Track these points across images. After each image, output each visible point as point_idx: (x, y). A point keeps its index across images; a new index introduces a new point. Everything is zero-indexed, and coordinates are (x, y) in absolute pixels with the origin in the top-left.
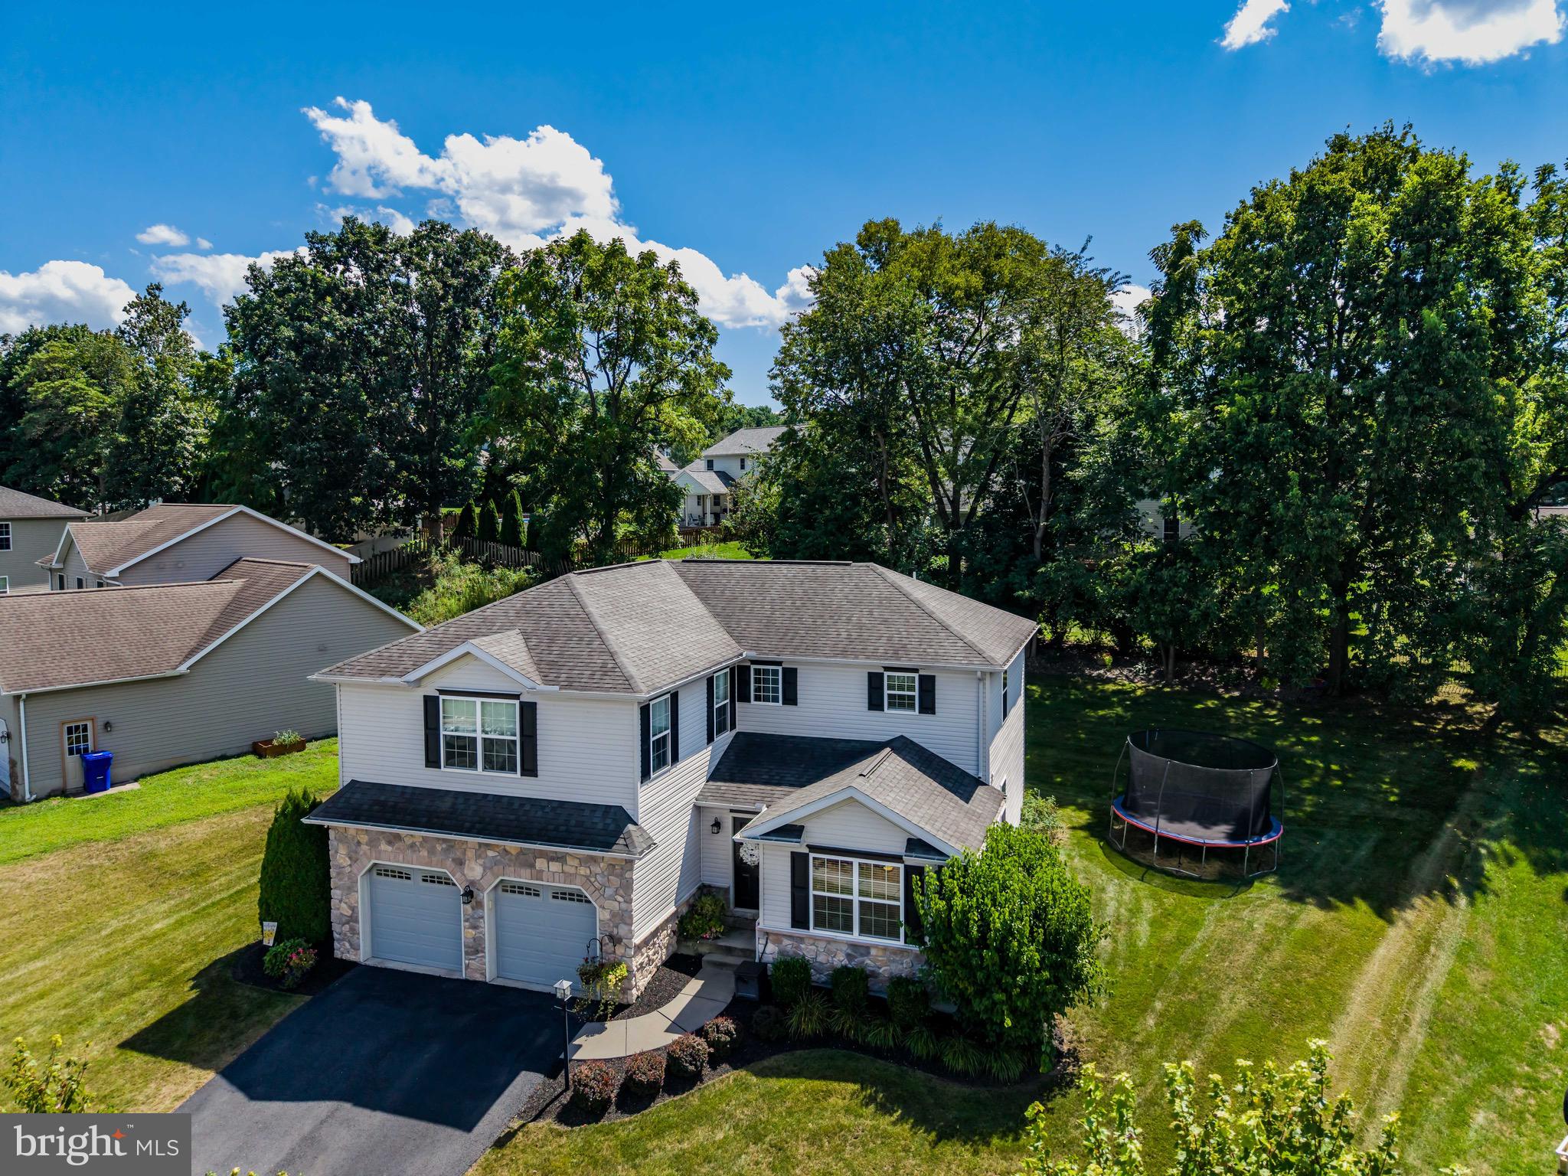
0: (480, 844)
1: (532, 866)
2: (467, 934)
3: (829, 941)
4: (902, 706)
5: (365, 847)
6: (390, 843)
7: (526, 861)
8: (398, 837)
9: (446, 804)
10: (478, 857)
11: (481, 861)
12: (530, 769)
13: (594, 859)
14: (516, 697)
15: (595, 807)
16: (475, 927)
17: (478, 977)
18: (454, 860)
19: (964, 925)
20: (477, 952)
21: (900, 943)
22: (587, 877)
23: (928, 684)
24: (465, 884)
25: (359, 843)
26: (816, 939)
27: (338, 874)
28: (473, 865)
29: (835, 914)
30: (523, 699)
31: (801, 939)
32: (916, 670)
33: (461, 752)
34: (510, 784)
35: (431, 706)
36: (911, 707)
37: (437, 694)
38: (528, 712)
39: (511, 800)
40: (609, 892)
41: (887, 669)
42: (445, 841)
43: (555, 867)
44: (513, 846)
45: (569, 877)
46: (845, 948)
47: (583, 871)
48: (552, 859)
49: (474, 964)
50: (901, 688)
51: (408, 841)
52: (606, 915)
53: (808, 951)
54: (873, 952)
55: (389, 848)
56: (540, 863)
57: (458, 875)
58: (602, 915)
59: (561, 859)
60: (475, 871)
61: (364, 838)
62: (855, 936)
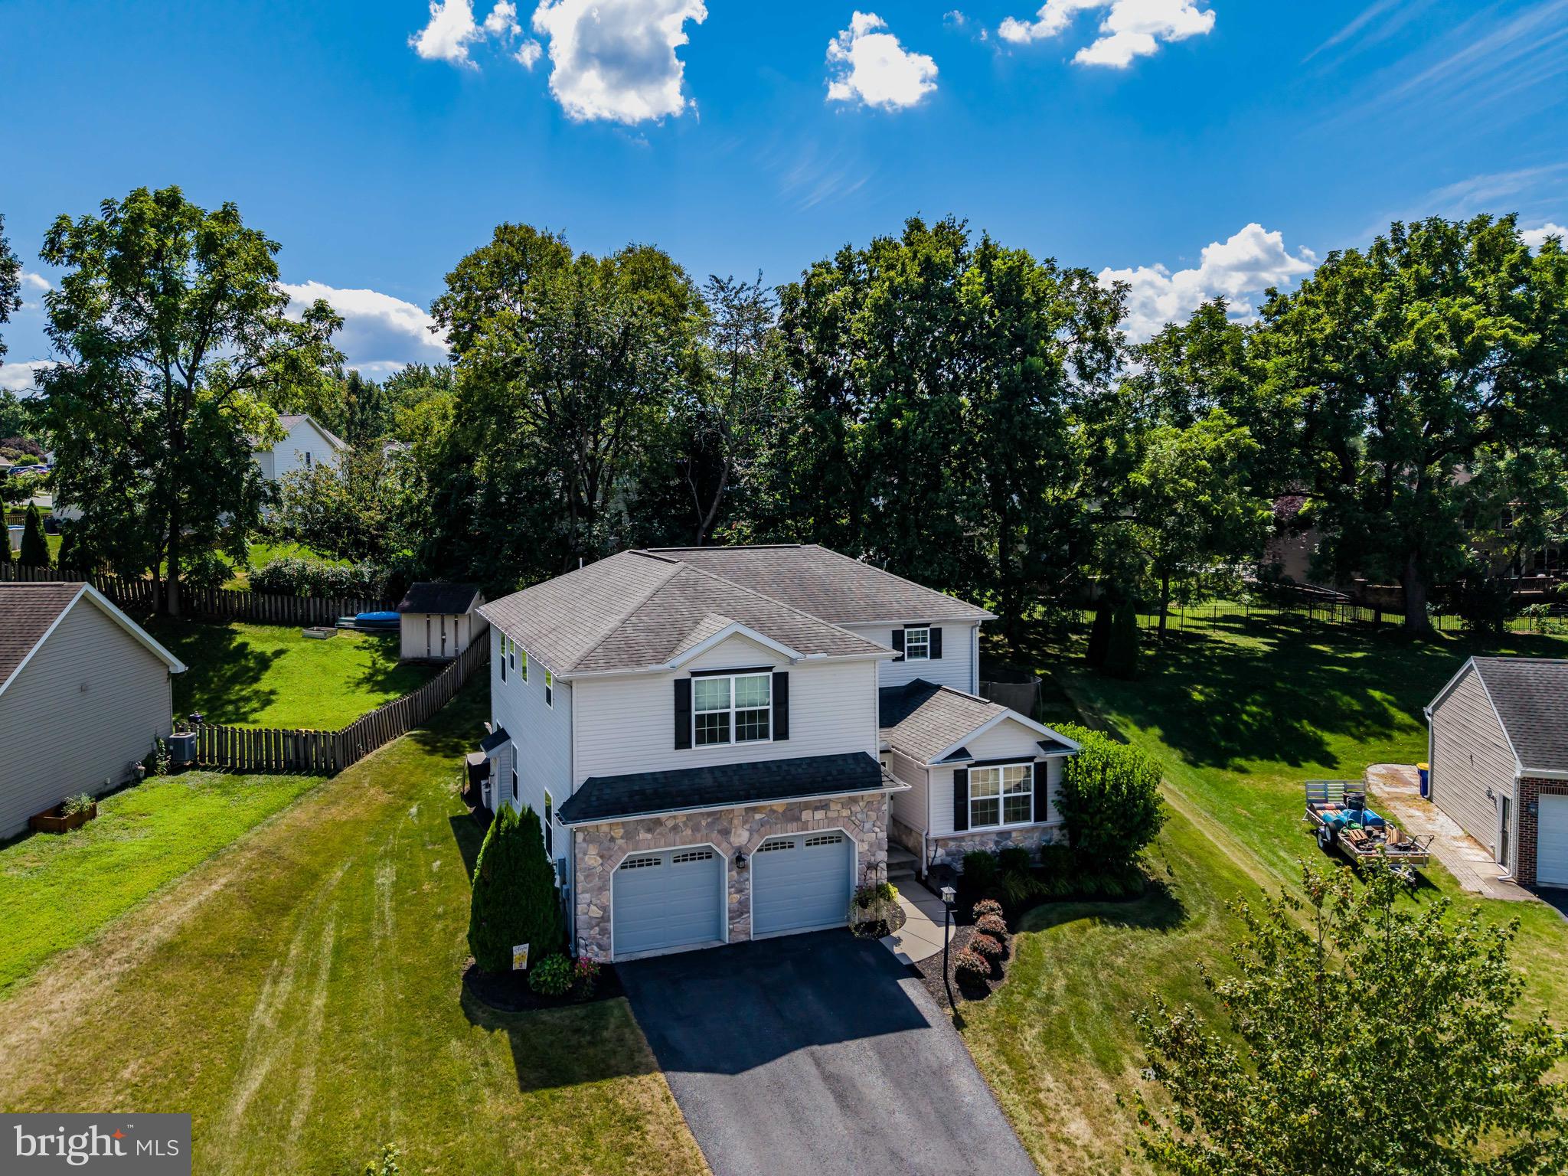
0: (747, 809)
1: (799, 819)
2: (730, 899)
3: (982, 834)
4: (917, 655)
5: (620, 842)
6: (649, 830)
7: (792, 816)
8: (658, 822)
9: (708, 780)
10: (745, 822)
11: (747, 826)
12: (782, 733)
13: (854, 800)
14: (769, 669)
15: (844, 757)
16: (740, 891)
17: (743, 938)
18: (719, 832)
20: (742, 914)
21: (1031, 823)
22: (849, 818)
23: (937, 635)
24: (731, 852)
25: (612, 839)
26: (973, 835)
27: (586, 877)
28: (740, 831)
29: (987, 812)
30: (775, 670)
31: (962, 839)
32: (927, 625)
33: (714, 729)
34: (765, 750)
35: (682, 689)
36: (924, 655)
37: (688, 676)
38: (781, 682)
39: (766, 764)
40: (868, 826)
41: (907, 626)
42: (709, 814)
43: (819, 815)
44: (779, 804)
45: (831, 821)
46: (994, 837)
47: (845, 813)
48: (817, 808)
49: (739, 927)
50: (917, 641)
51: (670, 824)
52: (866, 847)
53: (968, 847)
54: (1014, 834)
55: (649, 836)
56: (806, 815)
57: (725, 845)
58: (860, 848)
59: (824, 806)
60: (741, 836)
61: (619, 832)
62: (1002, 826)
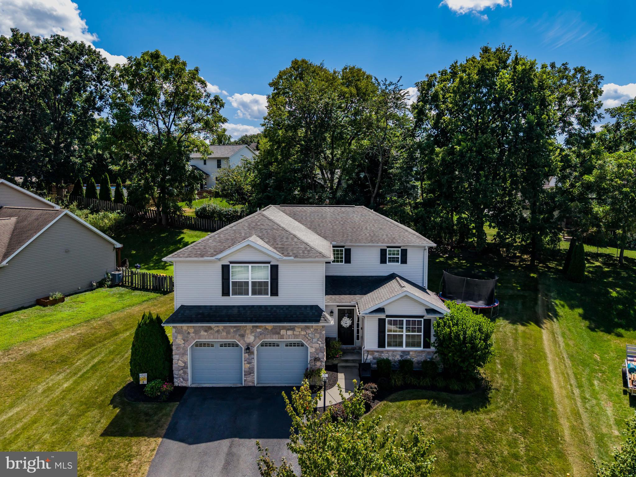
0: (253, 327)
1: (279, 333)
2: (245, 366)
3: (393, 351)
4: (393, 261)
5: (192, 335)
6: (206, 331)
7: (276, 332)
8: (210, 328)
9: (235, 311)
10: (252, 332)
11: (253, 334)
12: (275, 292)
13: (308, 327)
14: (269, 263)
15: (306, 307)
16: (249, 363)
17: (251, 384)
18: (239, 335)
19: (457, 336)
20: (250, 373)
21: (421, 349)
22: (305, 335)
23: (404, 253)
24: (245, 345)
25: (189, 333)
26: (388, 351)
27: (177, 348)
28: (249, 336)
29: (396, 341)
30: (272, 263)
31: (382, 352)
32: (399, 247)
33: (241, 289)
34: (266, 300)
35: (225, 269)
36: (398, 261)
37: (229, 263)
38: (274, 270)
39: (266, 307)
40: (315, 340)
41: (388, 247)
42: (235, 327)
43: (290, 333)
44: (269, 326)
45: (296, 336)
46: (400, 353)
47: (303, 333)
48: (288, 329)
49: (249, 379)
50: (394, 254)
51: (216, 329)
52: (314, 350)
53: (385, 356)
54: (411, 353)
55: (206, 334)
56: (283, 332)
57: (242, 341)
58: (311, 350)
59: (293, 329)
60: (250, 338)
61: (192, 330)
62: (404, 348)
